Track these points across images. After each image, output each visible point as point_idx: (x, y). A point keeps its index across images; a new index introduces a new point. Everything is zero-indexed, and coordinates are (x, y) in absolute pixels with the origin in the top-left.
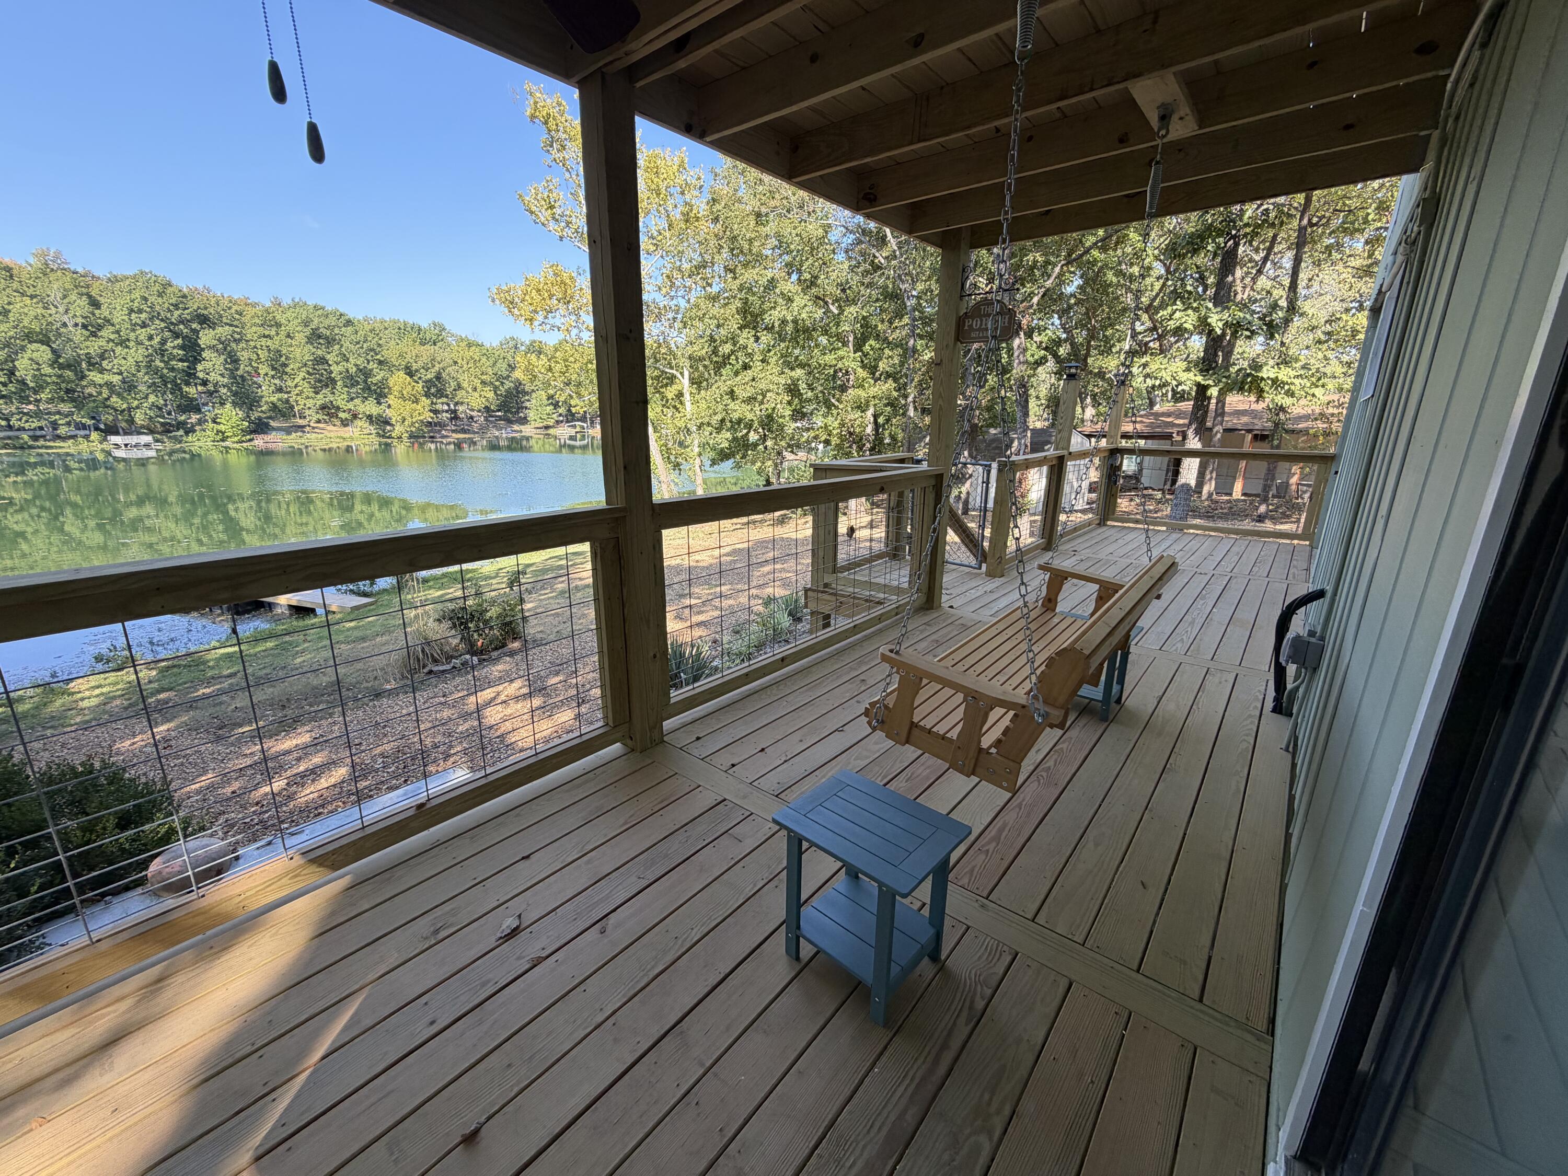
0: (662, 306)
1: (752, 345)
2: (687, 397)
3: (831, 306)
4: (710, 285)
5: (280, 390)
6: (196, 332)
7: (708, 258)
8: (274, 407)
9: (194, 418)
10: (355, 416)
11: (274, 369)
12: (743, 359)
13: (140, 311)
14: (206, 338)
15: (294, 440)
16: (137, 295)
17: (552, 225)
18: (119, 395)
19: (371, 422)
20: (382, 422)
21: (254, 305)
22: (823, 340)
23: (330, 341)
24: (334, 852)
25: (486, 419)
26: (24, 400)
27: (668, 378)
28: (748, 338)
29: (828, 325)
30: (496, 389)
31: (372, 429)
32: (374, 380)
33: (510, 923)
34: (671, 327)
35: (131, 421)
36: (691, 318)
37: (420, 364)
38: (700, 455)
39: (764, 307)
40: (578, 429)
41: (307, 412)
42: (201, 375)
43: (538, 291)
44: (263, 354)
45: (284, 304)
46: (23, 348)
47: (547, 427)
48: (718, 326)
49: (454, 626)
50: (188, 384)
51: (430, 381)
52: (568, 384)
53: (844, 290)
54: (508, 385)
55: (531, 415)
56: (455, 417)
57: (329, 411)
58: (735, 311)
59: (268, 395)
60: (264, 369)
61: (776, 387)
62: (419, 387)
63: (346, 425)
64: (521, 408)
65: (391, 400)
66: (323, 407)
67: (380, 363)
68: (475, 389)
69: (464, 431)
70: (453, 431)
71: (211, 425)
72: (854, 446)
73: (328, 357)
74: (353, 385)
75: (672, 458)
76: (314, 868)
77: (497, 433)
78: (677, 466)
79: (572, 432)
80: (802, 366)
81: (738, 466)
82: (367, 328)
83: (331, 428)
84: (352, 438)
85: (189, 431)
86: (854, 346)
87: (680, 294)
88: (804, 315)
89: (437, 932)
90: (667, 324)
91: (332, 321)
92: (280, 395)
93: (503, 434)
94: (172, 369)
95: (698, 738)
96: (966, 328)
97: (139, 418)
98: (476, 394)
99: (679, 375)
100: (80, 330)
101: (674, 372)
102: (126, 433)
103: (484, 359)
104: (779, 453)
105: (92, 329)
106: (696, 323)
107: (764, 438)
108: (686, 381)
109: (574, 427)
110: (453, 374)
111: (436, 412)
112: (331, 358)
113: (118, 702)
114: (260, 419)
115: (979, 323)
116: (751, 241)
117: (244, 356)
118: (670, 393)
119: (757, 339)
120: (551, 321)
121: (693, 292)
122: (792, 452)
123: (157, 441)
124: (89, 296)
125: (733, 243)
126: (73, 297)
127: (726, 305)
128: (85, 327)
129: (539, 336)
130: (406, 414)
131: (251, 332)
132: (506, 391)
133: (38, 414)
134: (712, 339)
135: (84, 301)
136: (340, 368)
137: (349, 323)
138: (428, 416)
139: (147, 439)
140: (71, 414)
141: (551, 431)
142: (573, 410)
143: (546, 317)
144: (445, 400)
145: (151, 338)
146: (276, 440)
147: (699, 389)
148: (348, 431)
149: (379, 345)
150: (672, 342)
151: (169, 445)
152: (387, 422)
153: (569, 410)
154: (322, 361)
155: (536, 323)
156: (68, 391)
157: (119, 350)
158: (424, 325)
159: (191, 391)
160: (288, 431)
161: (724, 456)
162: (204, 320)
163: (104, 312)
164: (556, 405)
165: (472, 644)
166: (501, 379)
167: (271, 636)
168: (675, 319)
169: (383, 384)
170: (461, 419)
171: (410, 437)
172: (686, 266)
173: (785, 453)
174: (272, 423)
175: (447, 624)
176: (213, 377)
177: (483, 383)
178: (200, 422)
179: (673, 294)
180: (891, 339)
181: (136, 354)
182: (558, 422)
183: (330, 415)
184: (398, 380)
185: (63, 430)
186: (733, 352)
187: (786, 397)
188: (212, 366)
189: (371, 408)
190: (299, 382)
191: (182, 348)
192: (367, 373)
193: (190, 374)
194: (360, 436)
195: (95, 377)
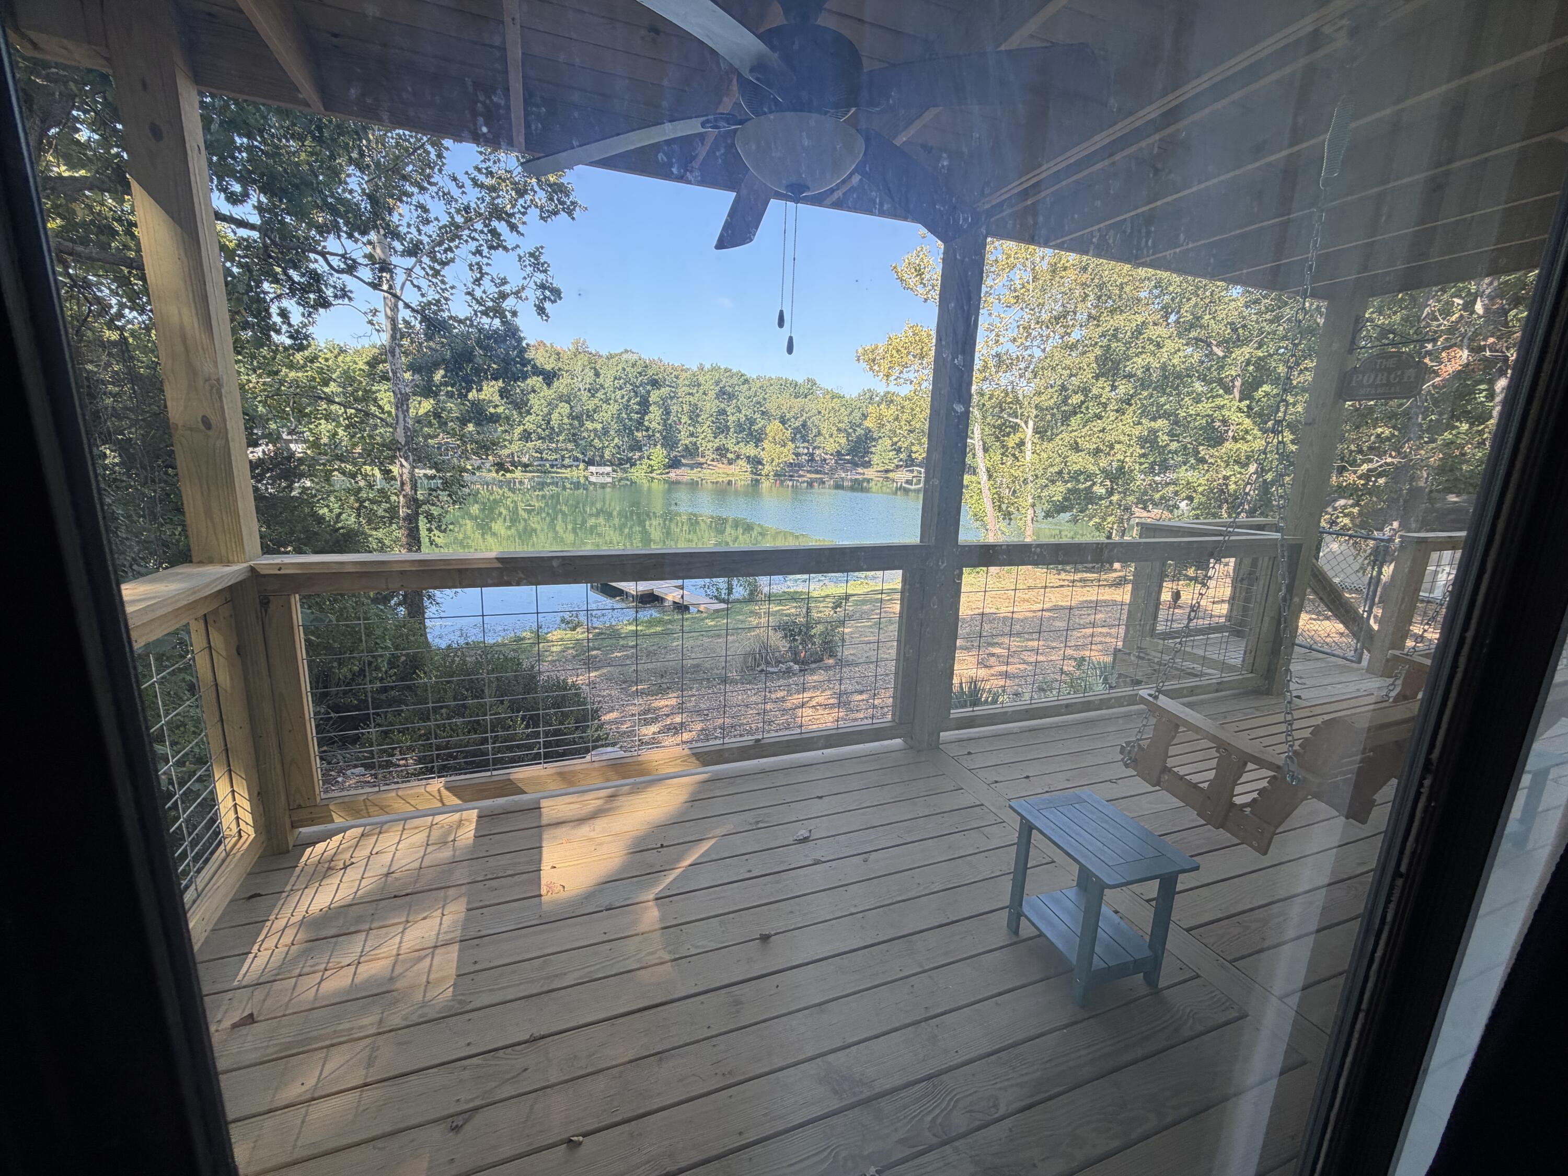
0: (1014, 356)
1: (1107, 393)
2: (1029, 446)
3: (1215, 349)
4: (1069, 334)
5: (692, 435)
6: (648, 392)
7: (1070, 307)
8: (686, 448)
9: (638, 454)
10: (738, 457)
11: (691, 419)
12: (1094, 409)
13: (620, 378)
14: (654, 396)
15: (694, 474)
16: (620, 367)
17: (920, 289)
18: (599, 438)
19: (749, 462)
20: (756, 462)
21: (686, 370)
22: (1199, 386)
23: (731, 397)
24: (706, 753)
25: (836, 462)
26: (551, 440)
27: (1011, 427)
28: (1103, 388)
29: (1209, 369)
30: (849, 434)
31: (748, 468)
32: (756, 427)
33: (804, 833)
34: (1021, 377)
35: (602, 457)
36: (1043, 368)
37: (792, 413)
38: (1033, 505)
39: (1130, 352)
40: (915, 474)
41: (707, 452)
42: (646, 423)
43: (898, 351)
44: (686, 408)
45: (706, 369)
46: (557, 406)
47: (887, 471)
48: (1071, 375)
49: (786, 636)
50: (638, 430)
51: (797, 428)
52: (911, 431)
53: (1235, 330)
54: (860, 431)
55: (875, 459)
56: (812, 459)
57: (721, 452)
58: (1093, 358)
59: (684, 439)
60: (685, 419)
61: (1127, 438)
62: (788, 433)
63: (730, 464)
64: (867, 452)
65: (766, 444)
66: (718, 449)
67: (763, 413)
68: (831, 436)
69: (817, 472)
70: (808, 472)
71: (646, 460)
72: (1225, 506)
73: (728, 409)
74: (741, 432)
75: (1004, 507)
76: (693, 759)
77: (843, 475)
78: (1008, 515)
79: (909, 476)
80: (1166, 415)
81: (1075, 520)
82: (759, 385)
83: (720, 465)
84: (733, 474)
85: (633, 465)
86: (1241, 392)
87: (1035, 343)
88: (1175, 361)
89: (758, 822)
90: (1017, 374)
91: (735, 380)
92: (691, 439)
93: (849, 476)
94: (631, 419)
95: (969, 753)
96: (1354, 384)
97: (607, 455)
98: (832, 440)
99: (1023, 425)
100: (587, 393)
101: (1018, 421)
102: (599, 465)
103: (843, 410)
104: (1127, 509)
105: (592, 392)
106: (1048, 373)
107: (1110, 493)
108: (1030, 431)
109: (912, 471)
110: (817, 422)
111: (797, 455)
112: (729, 410)
113: (570, 651)
114: (676, 457)
115: (1373, 376)
116: (1121, 287)
117: (674, 409)
118: (1011, 441)
119: (1114, 388)
120: (905, 375)
121: (1050, 341)
122: (1145, 508)
123: (614, 471)
124: (595, 369)
125: (1101, 290)
126: (587, 370)
127: (1084, 353)
128: (589, 391)
129: (892, 388)
130: (775, 456)
131: (681, 391)
132: (857, 437)
133: (556, 450)
134: (1064, 388)
135: (592, 373)
136: (734, 418)
137: (746, 381)
138: (791, 458)
139: (609, 469)
140: (572, 450)
141: (891, 475)
142: (914, 456)
143: (901, 372)
144: (806, 444)
145: (623, 397)
146: (683, 474)
147: (1042, 438)
148: (733, 469)
149: (765, 399)
150: (1020, 392)
151: (620, 474)
152: (760, 462)
153: (910, 456)
154: (723, 412)
155: (892, 378)
156: (574, 435)
157: (604, 406)
158: (800, 381)
159: (639, 435)
160: (692, 467)
161: (1060, 508)
162: (655, 383)
163: (600, 380)
164: (898, 451)
165: (796, 654)
166: (854, 426)
167: (660, 622)
168: (1027, 368)
169: (762, 431)
170: (816, 462)
171: (775, 475)
172: (1045, 317)
173: (1134, 509)
174: (683, 461)
175: (780, 634)
176: (654, 425)
177: (839, 430)
178: (641, 458)
179: (1028, 344)
180: (1295, 383)
181: (613, 408)
182: (897, 467)
183: (721, 455)
184: (774, 427)
185: (567, 462)
186: (1083, 402)
187: (1138, 450)
188: (654, 417)
189: (750, 450)
190: (705, 429)
191: (639, 404)
192: (752, 422)
193: (640, 423)
194: (739, 473)
195: (589, 425)
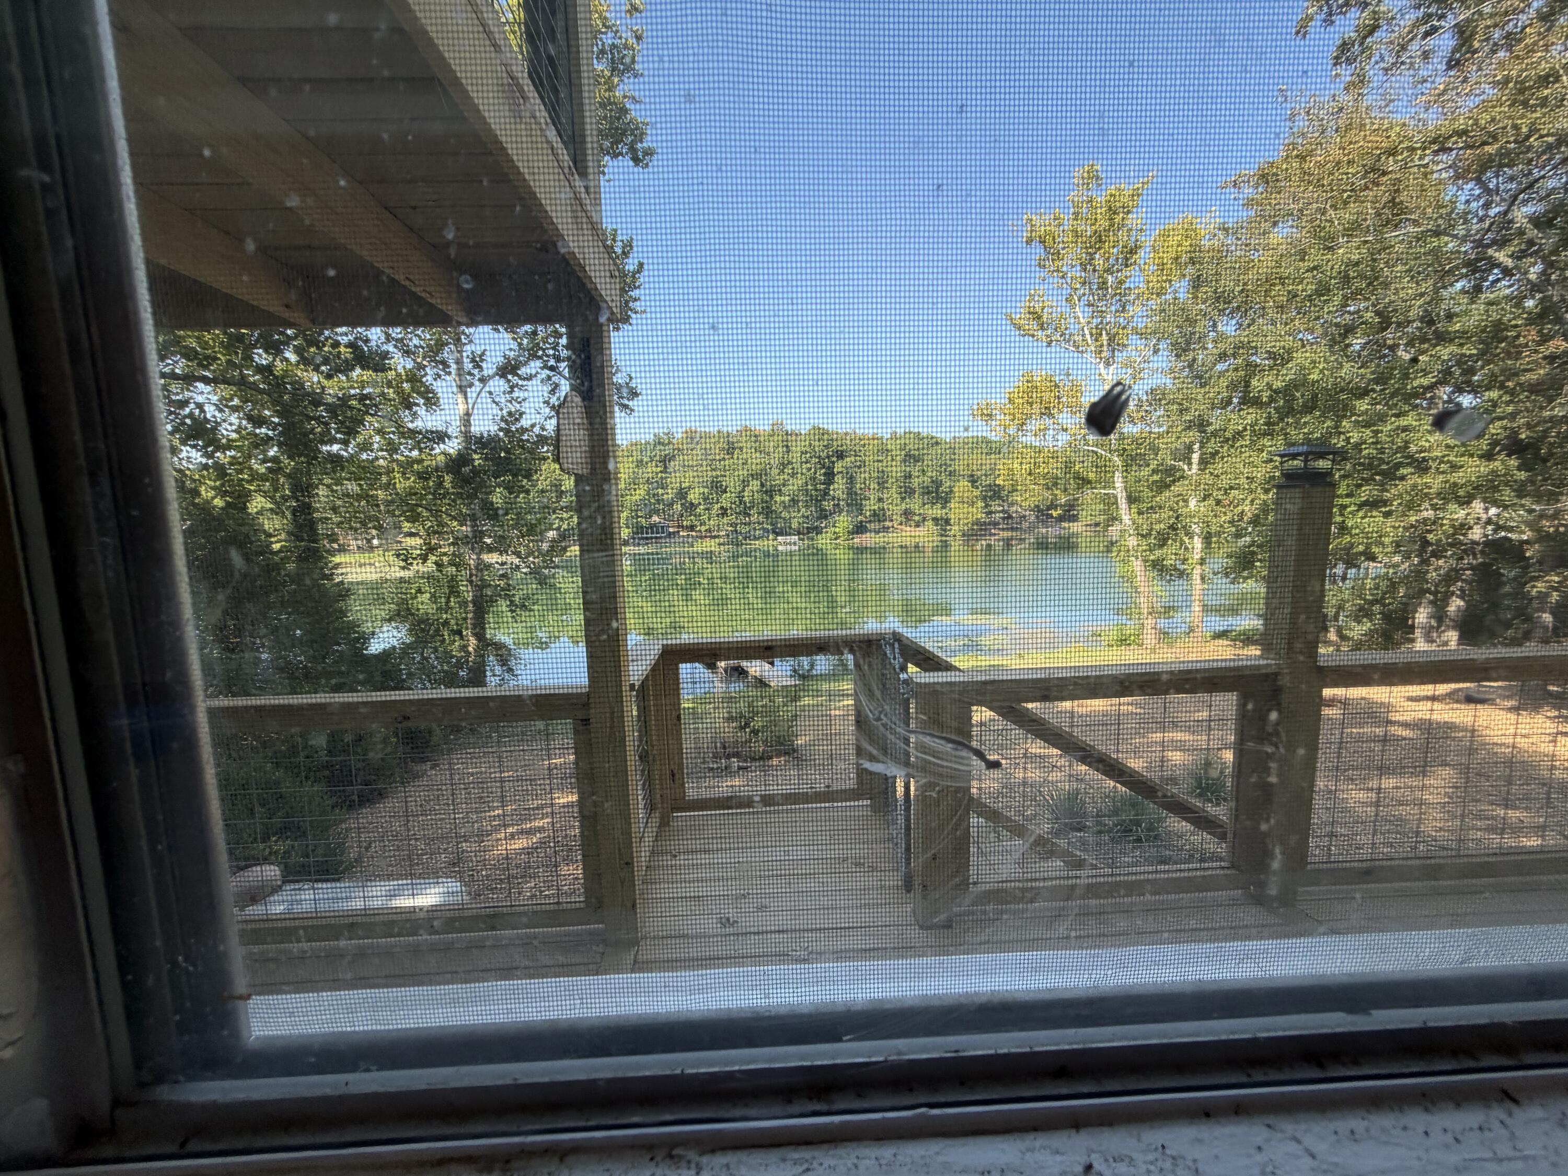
5: (880, 500)
6: (834, 463)
8: (873, 514)
9: (824, 523)
10: (924, 520)
11: (879, 484)
13: (806, 452)
14: (839, 466)
15: (880, 539)
18: (787, 509)
19: (936, 523)
20: (943, 523)
21: (875, 439)
23: (917, 460)
25: (1035, 516)
26: (744, 515)
31: (936, 529)
32: (943, 488)
35: (790, 527)
37: (983, 472)
41: (894, 517)
42: (832, 493)
44: (874, 475)
46: (749, 483)
47: (1097, 524)
50: (824, 500)
51: (988, 486)
55: (1083, 512)
56: (1008, 517)
57: (907, 514)
59: (871, 504)
60: (872, 486)
62: (978, 492)
63: (918, 527)
64: (1072, 505)
65: (953, 504)
66: (905, 512)
67: (950, 474)
69: (1012, 529)
70: (1003, 529)
71: (832, 528)
73: (913, 472)
74: (926, 494)
83: (908, 529)
84: (920, 537)
85: (819, 533)
91: (923, 443)
92: (879, 504)
93: (1051, 532)
94: (817, 490)
97: (795, 525)
100: (777, 469)
102: (786, 535)
105: (781, 468)
111: (989, 513)
112: (915, 474)
114: (861, 522)
123: (801, 539)
124: (787, 446)
126: (780, 448)
128: (779, 467)
130: (963, 515)
131: (869, 459)
135: (784, 451)
136: (920, 481)
137: (934, 443)
138: (981, 517)
139: (796, 538)
140: (763, 523)
141: (1102, 528)
144: (999, 502)
145: (809, 470)
146: (868, 539)
148: (921, 531)
149: (952, 459)
151: (806, 542)
152: (947, 523)
156: (764, 508)
157: (792, 480)
159: (825, 504)
160: (877, 532)
162: (839, 454)
163: (789, 457)
169: (949, 491)
170: (1013, 519)
171: (964, 535)
174: (870, 526)
176: (838, 494)
178: (827, 526)
181: (799, 482)
183: (909, 519)
184: (962, 487)
185: (758, 533)
188: (839, 487)
189: (937, 511)
190: (893, 493)
191: (825, 474)
192: (938, 483)
193: (826, 493)
194: (926, 535)
195: (778, 498)
